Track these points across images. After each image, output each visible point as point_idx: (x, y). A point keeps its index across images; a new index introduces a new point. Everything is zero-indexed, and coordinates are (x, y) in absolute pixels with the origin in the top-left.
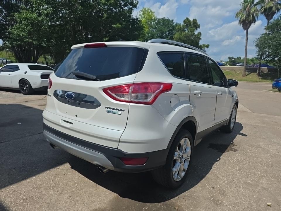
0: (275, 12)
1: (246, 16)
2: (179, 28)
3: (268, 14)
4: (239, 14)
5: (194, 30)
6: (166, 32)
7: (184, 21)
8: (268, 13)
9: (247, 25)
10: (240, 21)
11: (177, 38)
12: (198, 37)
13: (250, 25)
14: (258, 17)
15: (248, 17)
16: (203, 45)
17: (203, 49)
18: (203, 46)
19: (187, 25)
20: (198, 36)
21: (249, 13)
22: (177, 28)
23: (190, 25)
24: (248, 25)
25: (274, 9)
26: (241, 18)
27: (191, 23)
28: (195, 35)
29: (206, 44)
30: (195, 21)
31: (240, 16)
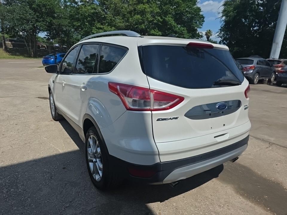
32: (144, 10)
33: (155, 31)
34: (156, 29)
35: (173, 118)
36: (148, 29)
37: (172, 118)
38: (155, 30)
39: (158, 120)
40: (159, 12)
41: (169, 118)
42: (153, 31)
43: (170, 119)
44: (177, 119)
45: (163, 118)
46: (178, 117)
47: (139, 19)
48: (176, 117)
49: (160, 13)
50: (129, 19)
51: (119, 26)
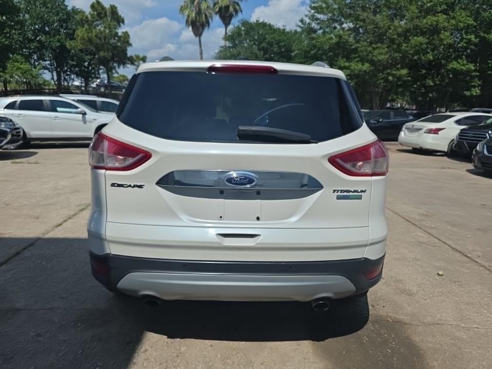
0: (233, 15)
1: (196, 14)
2: (84, 18)
3: (224, 16)
4: (184, 9)
5: (116, 26)
6: (54, 22)
7: (93, 6)
8: (226, 15)
9: (198, 30)
10: (187, 21)
11: (83, 37)
12: (126, 40)
13: (203, 29)
14: (213, 19)
15: (199, 16)
16: (136, 56)
17: (136, 63)
18: (135, 58)
19: (99, 14)
20: (124, 39)
21: (200, 10)
22: (78, 17)
23: (106, 15)
24: (201, 30)
25: (231, 9)
26: (188, 16)
27: (106, 11)
28: (120, 37)
29: (141, 56)
30: (114, 10)
31: (187, 12)
32: (437, 25)
33: (459, 63)
34: (461, 58)
35: (135, 186)
36: (442, 61)
37: (132, 186)
38: (459, 61)
39: (113, 185)
40: (472, 25)
41: (128, 185)
42: (455, 62)
43: (130, 186)
44: (142, 188)
45: (119, 183)
46: (144, 185)
47: (421, 44)
48: (139, 184)
49: (475, 27)
50: (402, 46)
51: (380, 61)
